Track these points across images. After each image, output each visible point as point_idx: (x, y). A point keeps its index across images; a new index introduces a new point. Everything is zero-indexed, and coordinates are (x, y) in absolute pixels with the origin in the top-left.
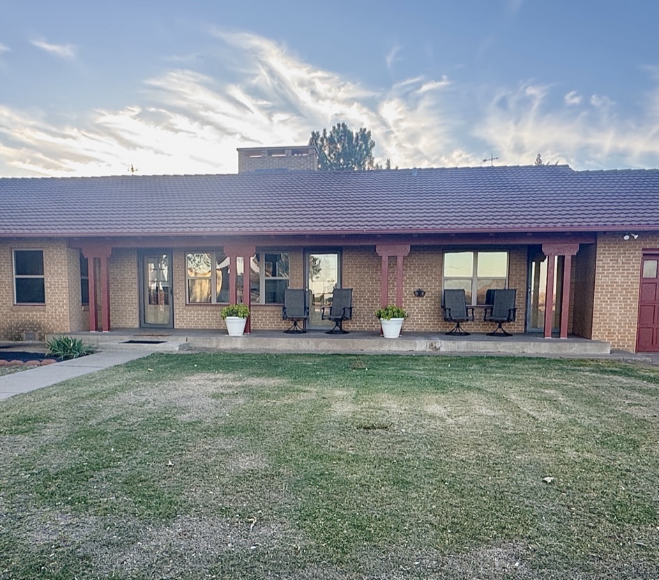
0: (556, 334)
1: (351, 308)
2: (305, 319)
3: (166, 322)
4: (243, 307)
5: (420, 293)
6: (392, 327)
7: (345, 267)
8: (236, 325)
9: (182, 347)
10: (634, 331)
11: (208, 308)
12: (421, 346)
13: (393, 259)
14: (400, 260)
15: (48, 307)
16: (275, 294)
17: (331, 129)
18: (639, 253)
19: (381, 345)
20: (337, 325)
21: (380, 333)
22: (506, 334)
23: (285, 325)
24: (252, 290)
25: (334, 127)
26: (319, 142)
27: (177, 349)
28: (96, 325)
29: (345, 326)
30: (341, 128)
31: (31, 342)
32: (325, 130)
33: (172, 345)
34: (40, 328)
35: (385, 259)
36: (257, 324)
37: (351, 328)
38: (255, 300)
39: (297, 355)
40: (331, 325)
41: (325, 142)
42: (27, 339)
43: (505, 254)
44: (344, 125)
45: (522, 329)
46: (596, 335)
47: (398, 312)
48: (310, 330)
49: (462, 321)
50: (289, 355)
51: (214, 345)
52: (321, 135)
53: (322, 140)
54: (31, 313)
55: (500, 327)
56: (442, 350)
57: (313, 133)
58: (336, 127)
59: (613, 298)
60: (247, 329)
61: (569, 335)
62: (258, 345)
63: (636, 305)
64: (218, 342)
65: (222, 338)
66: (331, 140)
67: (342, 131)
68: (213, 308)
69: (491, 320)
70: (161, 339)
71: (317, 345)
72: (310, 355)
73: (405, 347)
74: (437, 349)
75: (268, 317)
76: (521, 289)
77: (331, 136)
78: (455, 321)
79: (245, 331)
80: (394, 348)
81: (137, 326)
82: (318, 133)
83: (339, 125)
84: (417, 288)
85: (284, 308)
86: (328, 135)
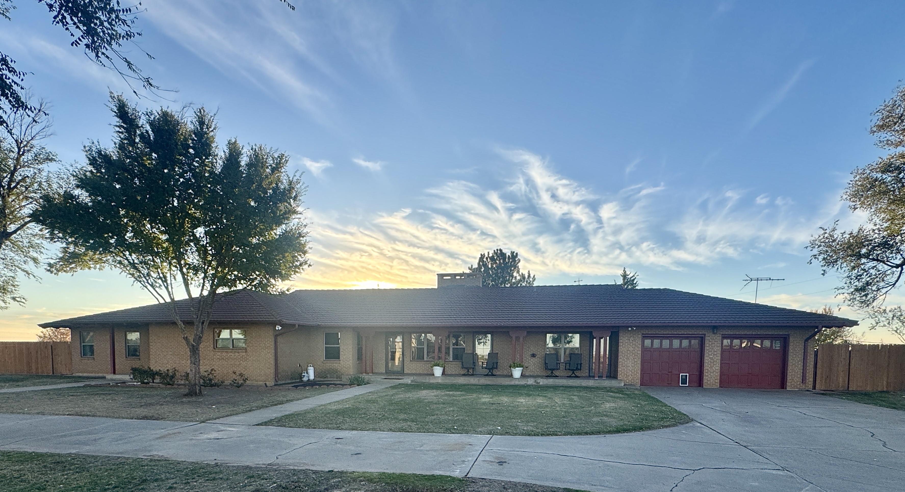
0: (600, 377)
1: (497, 363)
2: (473, 368)
3: (399, 370)
4: (441, 362)
5: (533, 355)
6: (517, 373)
7: (495, 342)
8: (438, 371)
9: (412, 381)
10: (639, 375)
11: (423, 362)
12: (531, 381)
13: (517, 338)
14: (521, 339)
15: (341, 362)
16: (457, 355)
17: (493, 252)
18: (640, 336)
19: (511, 381)
20: (490, 371)
21: (511, 376)
22: (577, 377)
23: (464, 372)
24: (446, 353)
25: (494, 251)
26: (485, 260)
27: (410, 382)
28: (366, 371)
29: (494, 373)
30: (499, 251)
31: (332, 379)
32: (488, 253)
33: (408, 380)
34: (337, 372)
35: (514, 338)
36: (448, 371)
37: (498, 373)
38: (447, 359)
39: (468, 385)
40: (486, 371)
41: (489, 260)
42: (330, 378)
43: (578, 335)
44: (501, 250)
45: (587, 374)
46: (620, 377)
47: (520, 364)
48: (476, 375)
49: (554, 370)
50: (464, 385)
51: (427, 381)
52: (486, 256)
53: (487, 258)
54: (333, 364)
55: (573, 373)
56: (541, 383)
57: (481, 254)
58: (496, 251)
59: (628, 359)
60: (443, 373)
61: (607, 377)
62: (449, 381)
63: (639, 362)
64: (429, 379)
65: (431, 377)
66: (492, 259)
67: (500, 254)
68: (424, 362)
69: (569, 369)
70: (400, 377)
71: (479, 380)
72: (475, 385)
73: (523, 382)
74: (538, 383)
75: (454, 367)
76: (586, 353)
77: (493, 256)
78: (550, 369)
79: (443, 374)
80: (517, 383)
81: (384, 372)
82: (484, 254)
83: (497, 250)
84: (532, 353)
85: (462, 363)
86: (491, 255)
